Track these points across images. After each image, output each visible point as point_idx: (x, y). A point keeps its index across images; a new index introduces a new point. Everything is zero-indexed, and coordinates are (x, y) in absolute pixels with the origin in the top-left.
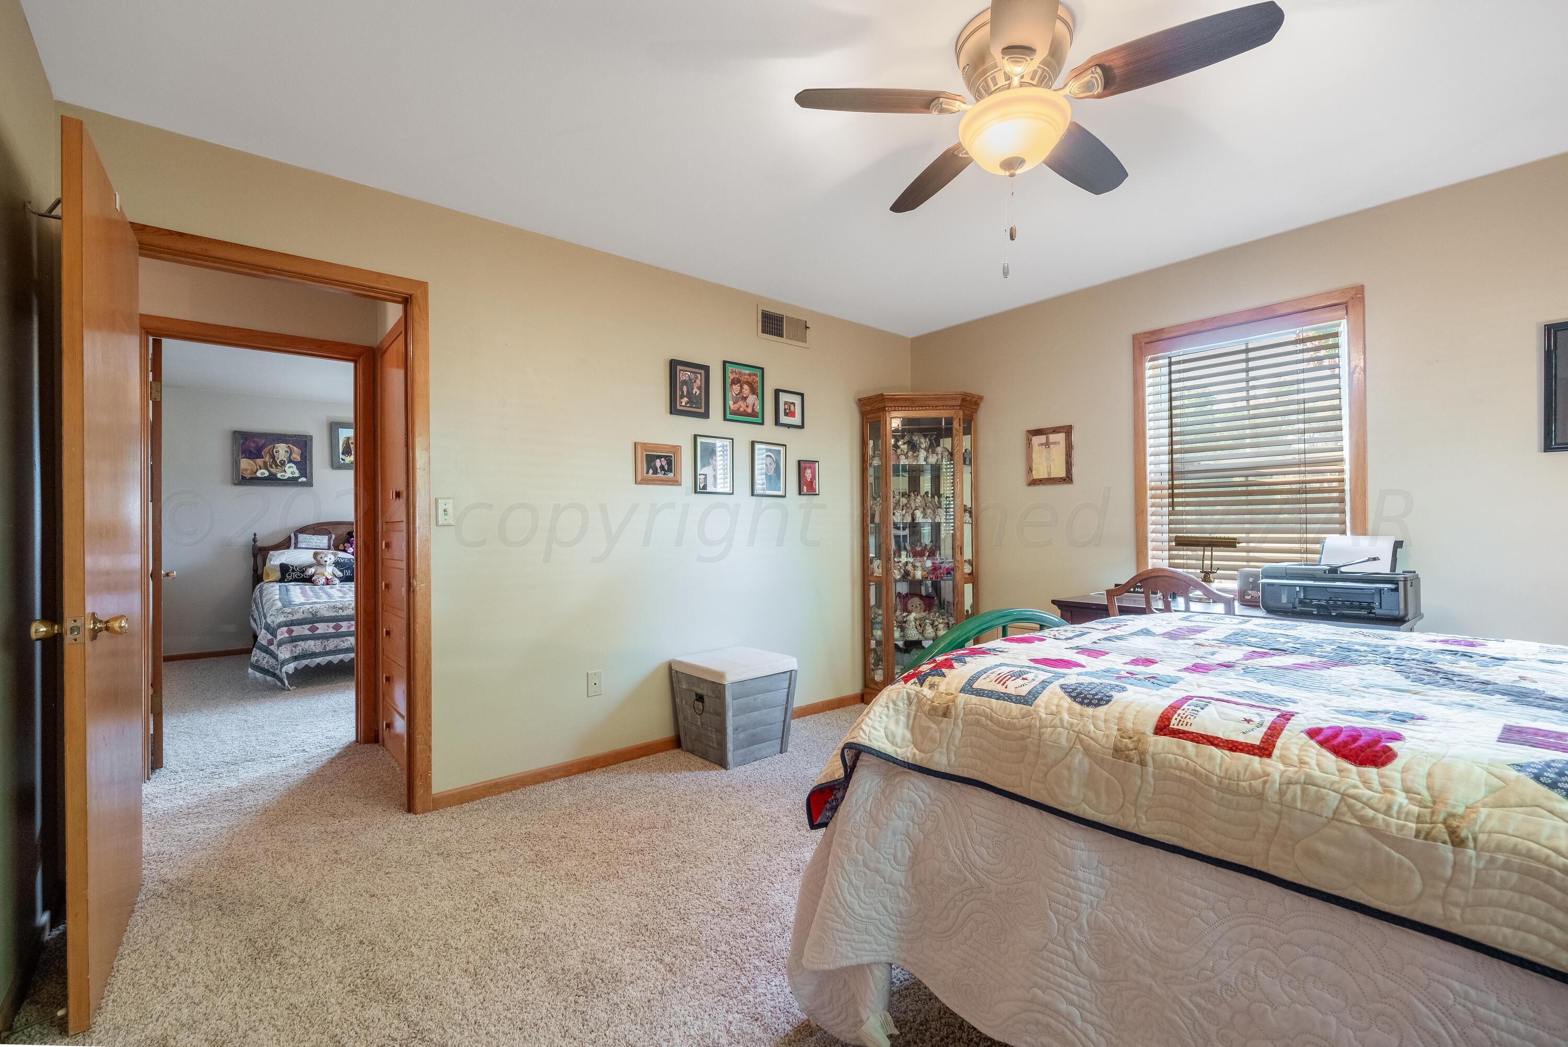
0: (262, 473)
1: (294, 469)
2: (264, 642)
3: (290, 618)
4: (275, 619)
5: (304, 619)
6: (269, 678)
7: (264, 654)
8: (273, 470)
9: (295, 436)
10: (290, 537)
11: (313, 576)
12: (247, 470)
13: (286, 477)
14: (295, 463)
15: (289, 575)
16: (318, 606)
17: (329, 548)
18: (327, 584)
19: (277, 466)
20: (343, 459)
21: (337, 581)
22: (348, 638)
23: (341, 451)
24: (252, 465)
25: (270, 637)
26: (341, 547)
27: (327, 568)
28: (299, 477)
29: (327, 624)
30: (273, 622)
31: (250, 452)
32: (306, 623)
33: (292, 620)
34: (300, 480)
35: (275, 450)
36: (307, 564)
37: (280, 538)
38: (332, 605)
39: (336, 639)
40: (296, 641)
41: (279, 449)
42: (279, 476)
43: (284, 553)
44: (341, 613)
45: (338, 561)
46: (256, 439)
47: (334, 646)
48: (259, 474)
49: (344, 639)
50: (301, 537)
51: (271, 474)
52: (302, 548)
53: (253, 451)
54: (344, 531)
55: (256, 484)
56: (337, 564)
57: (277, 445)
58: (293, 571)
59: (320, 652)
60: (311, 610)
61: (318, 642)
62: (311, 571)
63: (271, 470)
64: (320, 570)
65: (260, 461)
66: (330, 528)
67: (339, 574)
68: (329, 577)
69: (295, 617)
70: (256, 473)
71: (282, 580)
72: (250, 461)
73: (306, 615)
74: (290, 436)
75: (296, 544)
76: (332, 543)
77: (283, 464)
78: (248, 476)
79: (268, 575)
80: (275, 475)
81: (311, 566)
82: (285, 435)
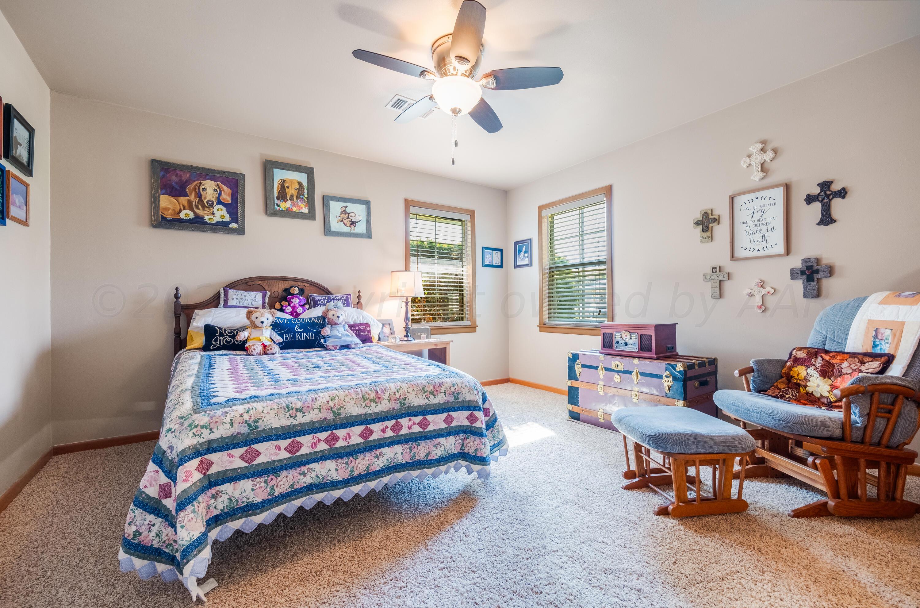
0: (189, 214)
1: (224, 212)
2: (153, 492)
3: (206, 436)
4: (174, 441)
5: (233, 437)
6: (161, 567)
7: (151, 518)
8: (200, 212)
9: (225, 172)
10: (218, 294)
11: (245, 342)
12: (167, 209)
13: (214, 222)
14: (225, 205)
15: (216, 340)
16: (259, 406)
17: (264, 307)
18: (265, 353)
19: (204, 206)
20: (278, 205)
21: (277, 349)
22: (312, 466)
23: (276, 194)
24: (175, 204)
25: (163, 479)
26: (278, 305)
27: (264, 330)
28: (230, 223)
29: (276, 443)
30: (171, 448)
31: (172, 188)
32: (237, 446)
33: (209, 442)
34: (231, 226)
35: (201, 188)
36: (238, 325)
37: (208, 294)
38: (284, 402)
39: (292, 471)
40: (217, 485)
41: (206, 186)
42: (206, 218)
43: (211, 311)
44: (301, 419)
45: (276, 323)
46: (178, 172)
47: (288, 485)
48: (182, 215)
49: (305, 469)
50: (231, 292)
51: (197, 216)
52: (232, 306)
53: (177, 186)
54: (280, 287)
55: (178, 228)
56: (275, 326)
57: (204, 182)
58: (221, 335)
59: (264, 502)
60: (246, 417)
61: (260, 482)
62: (243, 335)
63: (197, 211)
64: (255, 333)
65: (183, 200)
66: (265, 284)
67: (279, 339)
68: (267, 343)
69: (215, 436)
70: (179, 213)
71: (206, 348)
72: (172, 199)
73: (236, 429)
74: (219, 172)
75: (226, 301)
76: (267, 301)
77: (211, 205)
78: (169, 217)
79: (192, 339)
80: (202, 218)
81: (243, 329)
82: (213, 171)
